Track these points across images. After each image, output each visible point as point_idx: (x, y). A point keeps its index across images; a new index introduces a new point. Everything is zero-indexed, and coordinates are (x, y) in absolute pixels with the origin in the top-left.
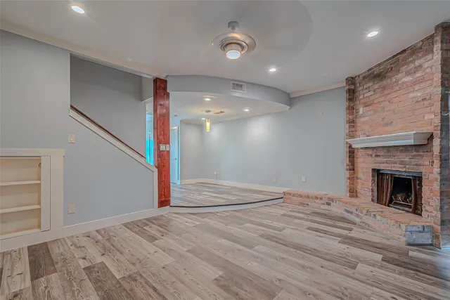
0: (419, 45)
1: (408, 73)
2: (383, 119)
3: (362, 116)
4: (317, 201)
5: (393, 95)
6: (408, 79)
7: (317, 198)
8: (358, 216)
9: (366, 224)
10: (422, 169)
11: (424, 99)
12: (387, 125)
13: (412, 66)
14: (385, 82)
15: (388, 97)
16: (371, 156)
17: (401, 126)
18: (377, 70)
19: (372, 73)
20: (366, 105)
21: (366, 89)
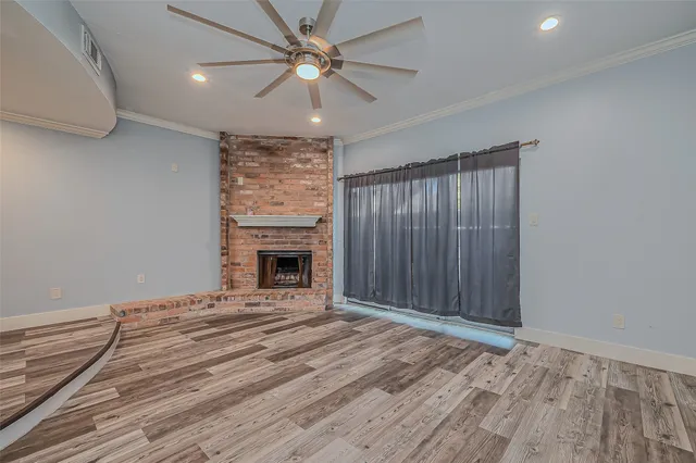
0: (310, 141)
1: (300, 161)
2: (273, 197)
3: (241, 188)
4: (193, 307)
5: (283, 176)
6: (299, 166)
7: (193, 302)
8: (269, 305)
9: (280, 309)
10: (312, 248)
11: (313, 189)
12: (277, 204)
13: (303, 156)
14: (274, 160)
15: (279, 176)
16: (257, 236)
17: (292, 208)
18: (264, 142)
19: (258, 142)
20: (248, 176)
21: (248, 157)
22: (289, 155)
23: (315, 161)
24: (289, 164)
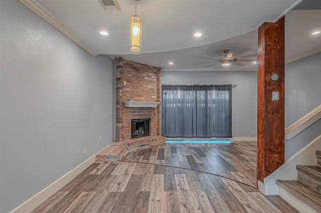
0: (151, 67)
2: (138, 93)
3: (126, 87)
6: (147, 78)
10: (151, 117)
11: (152, 90)
12: (139, 96)
13: (148, 74)
14: (139, 74)
15: (140, 82)
16: (131, 112)
17: (145, 98)
18: (135, 65)
19: (132, 65)
20: (128, 81)
21: (128, 71)
22: (144, 73)
23: (152, 77)
24: (144, 77)
